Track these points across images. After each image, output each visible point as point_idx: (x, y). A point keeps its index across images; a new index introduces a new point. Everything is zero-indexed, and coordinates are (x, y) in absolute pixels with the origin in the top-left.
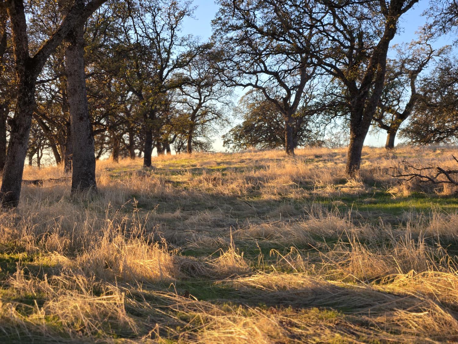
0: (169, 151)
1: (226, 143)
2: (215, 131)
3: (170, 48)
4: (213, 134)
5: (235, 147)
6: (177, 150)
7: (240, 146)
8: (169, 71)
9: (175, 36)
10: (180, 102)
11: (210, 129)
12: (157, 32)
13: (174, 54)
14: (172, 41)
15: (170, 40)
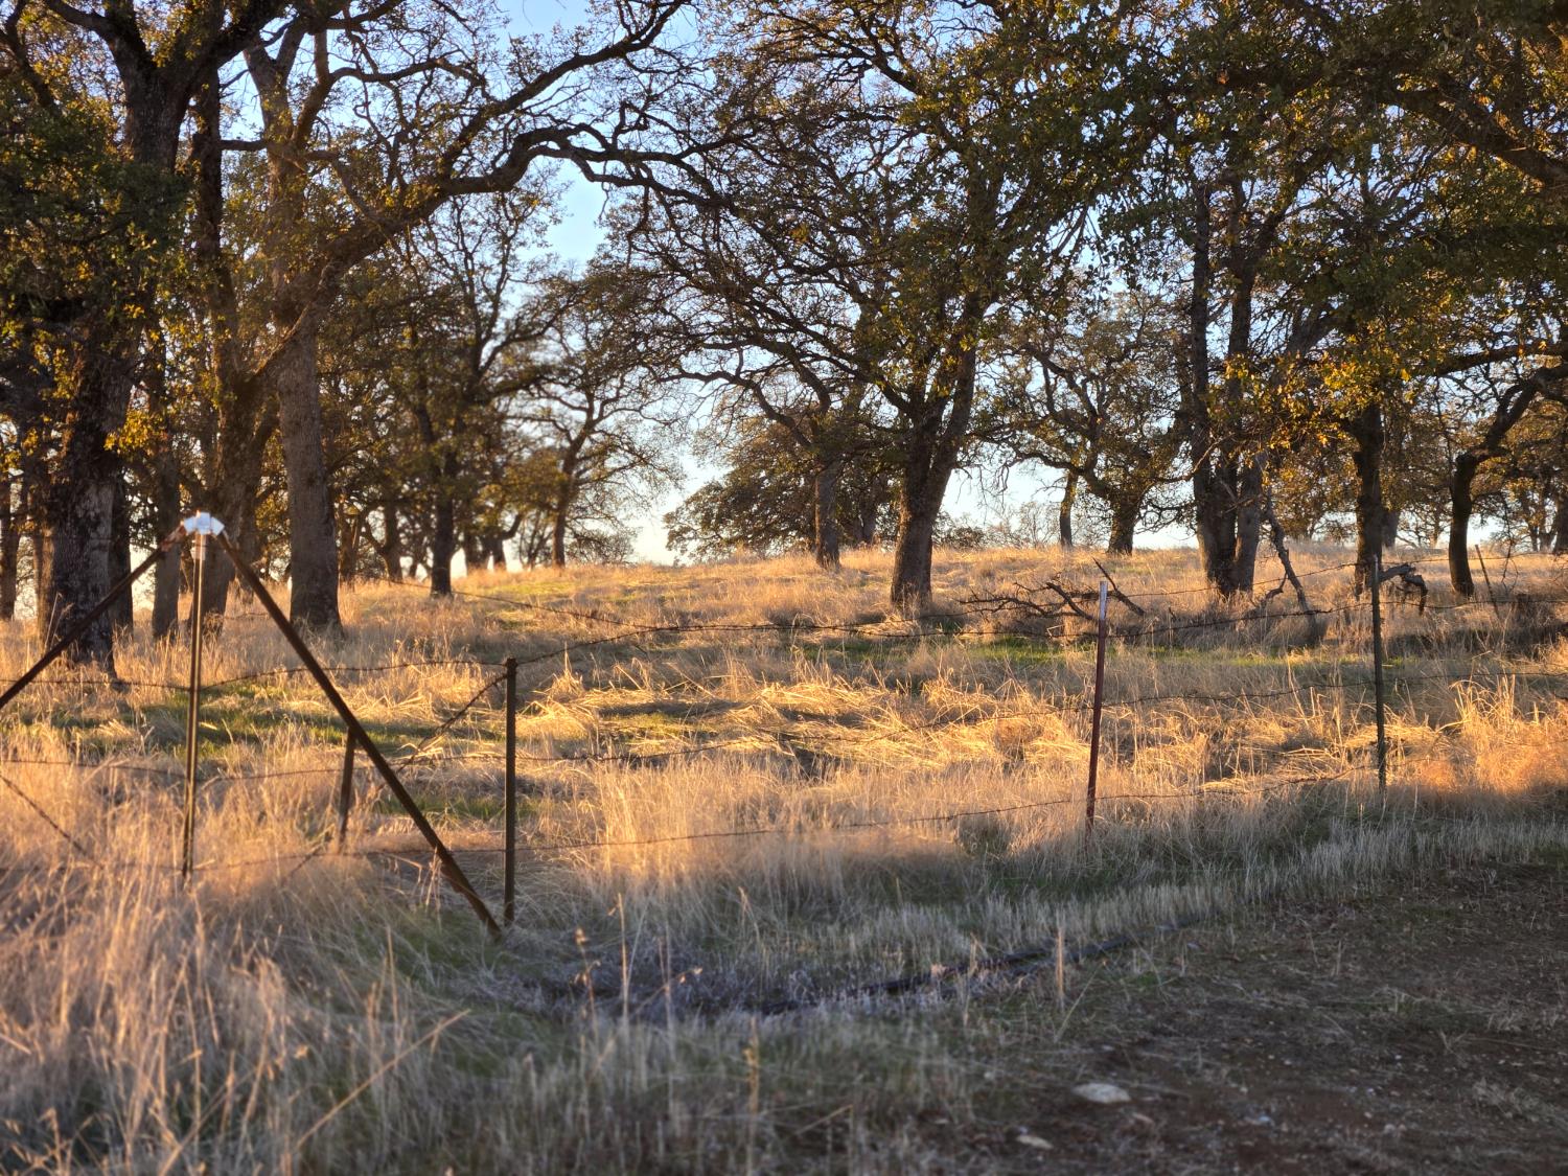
0: (500, 559)
1: (676, 537)
2: (639, 500)
3: (499, 290)
4: (634, 511)
5: (702, 550)
6: (526, 560)
7: (718, 548)
8: (496, 350)
9: (514, 257)
10: (532, 419)
11: (624, 495)
12: (465, 249)
13: (508, 307)
14: (504, 271)
15: (500, 269)
